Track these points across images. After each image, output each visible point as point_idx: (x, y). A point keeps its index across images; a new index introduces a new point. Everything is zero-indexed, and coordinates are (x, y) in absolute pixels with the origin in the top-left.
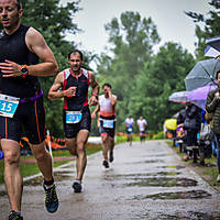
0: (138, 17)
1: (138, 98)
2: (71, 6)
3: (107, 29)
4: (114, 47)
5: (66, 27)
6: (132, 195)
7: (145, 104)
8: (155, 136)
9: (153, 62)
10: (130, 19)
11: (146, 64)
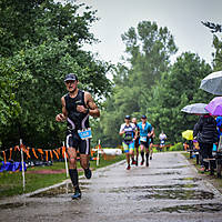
0: (155, 27)
1: (154, 109)
2: (87, 16)
3: (124, 39)
4: (131, 57)
5: (82, 37)
6: (148, 207)
7: (162, 116)
8: (171, 148)
9: (170, 73)
10: (147, 29)
11: (164, 74)
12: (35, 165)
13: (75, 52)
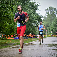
0: (53, 8)
1: (52, 27)
2: (38, 5)
3: (46, 10)
4: (47, 15)
5: (36, 9)
7: (54, 28)
8: (56, 36)
9: (56, 19)
10: (51, 8)
11: (55, 19)
12: (24, 38)
13: (34, 13)
